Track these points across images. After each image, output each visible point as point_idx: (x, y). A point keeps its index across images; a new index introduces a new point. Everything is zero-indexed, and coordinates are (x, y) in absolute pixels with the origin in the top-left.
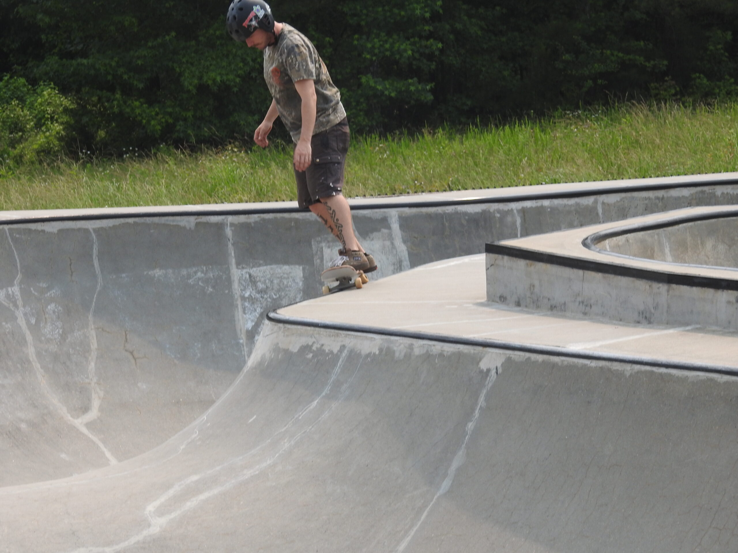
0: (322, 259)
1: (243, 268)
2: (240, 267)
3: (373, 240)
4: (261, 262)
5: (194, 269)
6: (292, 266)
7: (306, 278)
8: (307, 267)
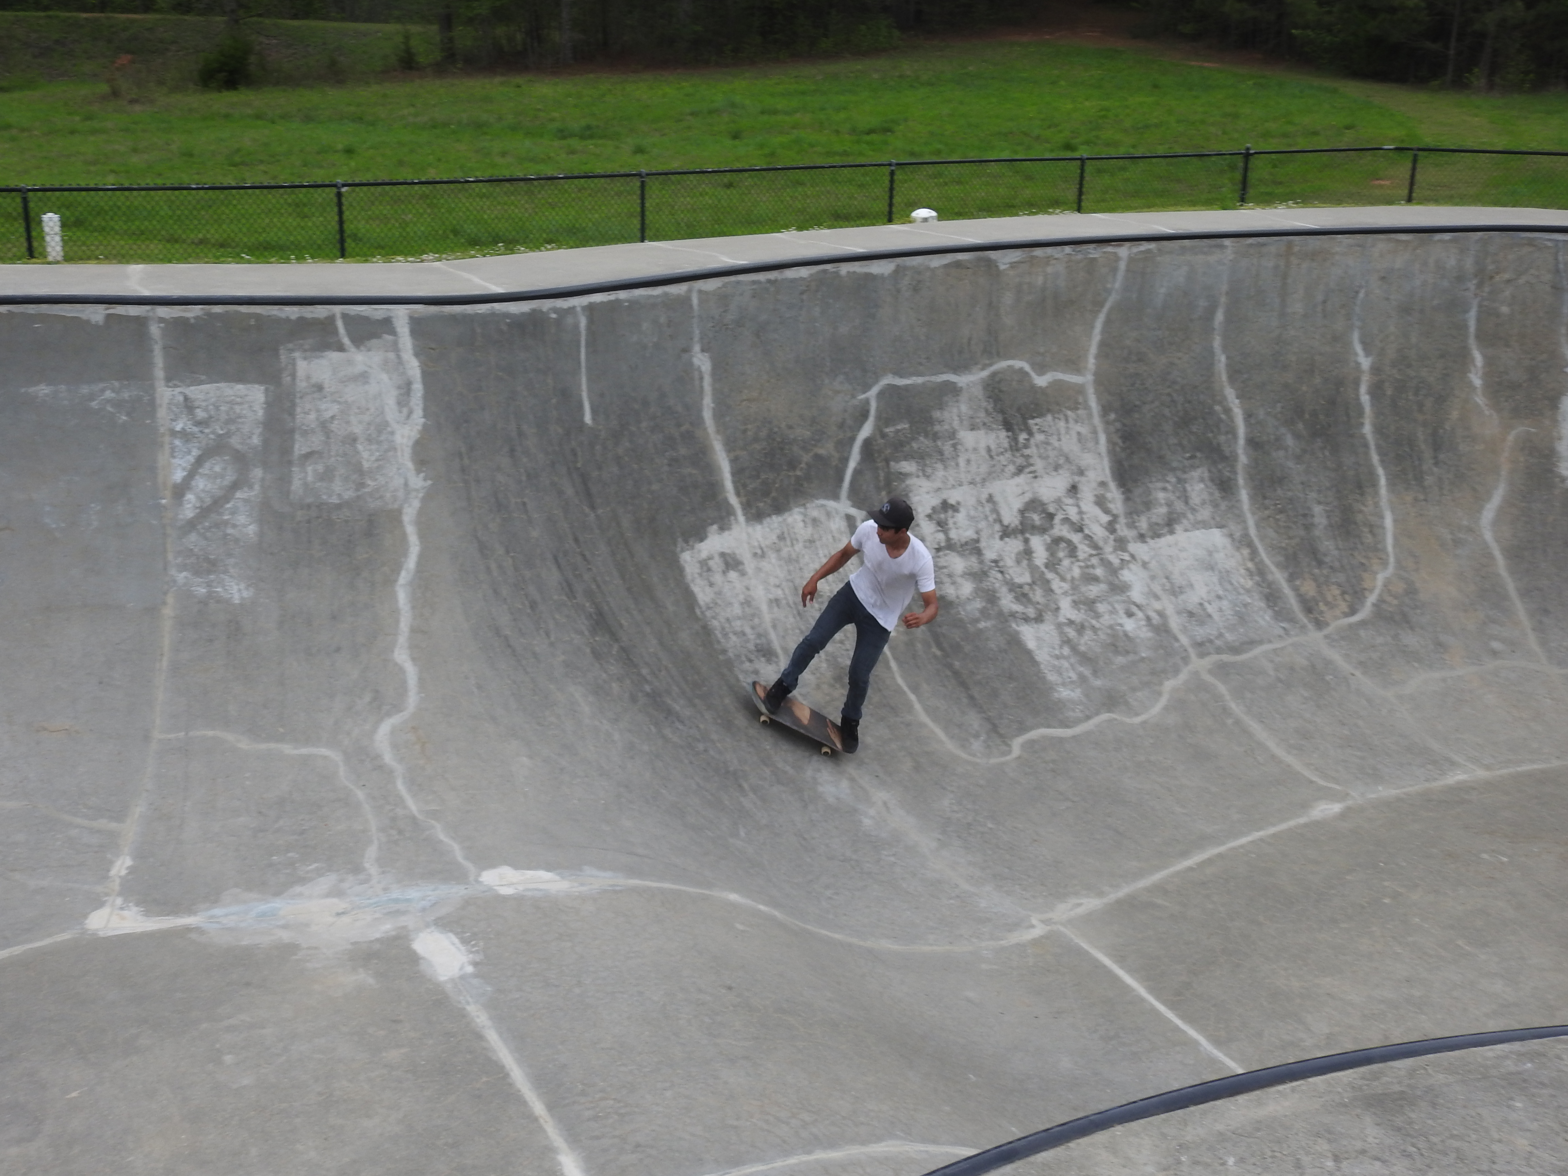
0: (293, 376)
1: (176, 386)
2: (170, 384)
3: (369, 350)
4: (203, 377)
5: (101, 385)
6: (249, 386)
7: (269, 405)
8: (272, 388)
